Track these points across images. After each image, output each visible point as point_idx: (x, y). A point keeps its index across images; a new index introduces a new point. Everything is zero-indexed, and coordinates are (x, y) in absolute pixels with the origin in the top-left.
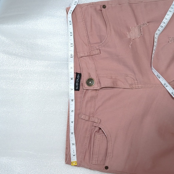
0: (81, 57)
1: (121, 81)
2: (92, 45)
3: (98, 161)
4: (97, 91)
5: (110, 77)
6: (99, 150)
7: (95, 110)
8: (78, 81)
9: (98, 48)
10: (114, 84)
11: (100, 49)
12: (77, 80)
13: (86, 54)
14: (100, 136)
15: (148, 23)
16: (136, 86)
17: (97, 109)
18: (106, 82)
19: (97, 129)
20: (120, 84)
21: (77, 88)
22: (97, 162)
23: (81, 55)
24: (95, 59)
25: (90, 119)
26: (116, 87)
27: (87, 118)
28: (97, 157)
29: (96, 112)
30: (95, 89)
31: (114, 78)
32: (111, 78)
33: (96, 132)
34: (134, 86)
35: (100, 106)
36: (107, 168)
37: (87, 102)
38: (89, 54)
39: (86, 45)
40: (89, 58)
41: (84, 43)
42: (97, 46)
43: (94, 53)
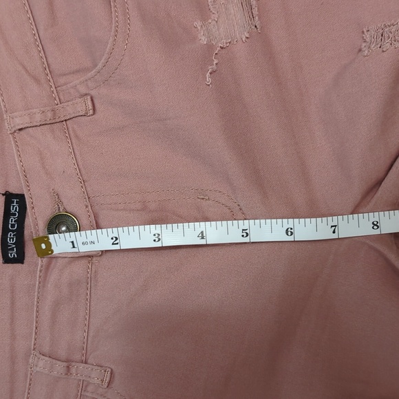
0: (20, 130)
2: (62, 80)
8: (12, 226)
9: (83, 90)
11: (93, 93)
12: (12, 220)
13: (38, 118)
21: (13, 254)
23: (19, 122)
25: (73, 370)
38: (50, 115)
39: (37, 80)
40: (53, 131)
41: (27, 71)
42: (81, 83)
43: (69, 110)
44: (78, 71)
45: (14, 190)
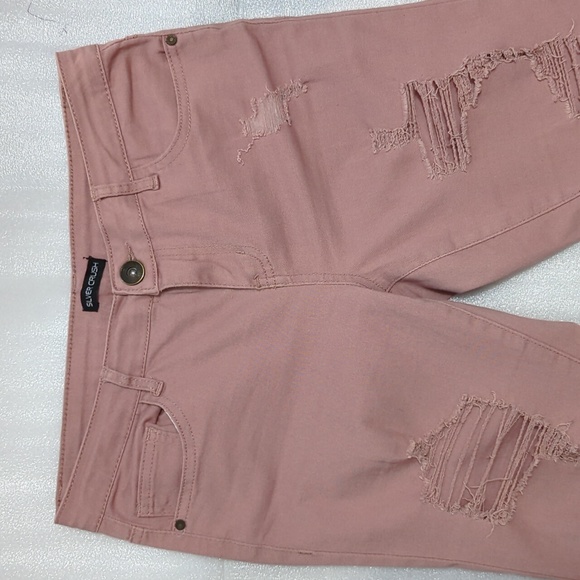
0: (102, 199)
1: (223, 267)
2: (136, 163)
3: (153, 506)
4: (155, 299)
5: (191, 257)
6: (155, 475)
7: (149, 356)
8: (91, 283)
9: (152, 171)
10: (200, 277)
11: (159, 172)
12: (91, 278)
13: (116, 191)
14: (158, 432)
15: (304, 83)
16: (269, 280)
17: (155, 354)
18: (177, 272)
19: (152, 412)
20: (223, 277)
21: (90, 304)
22: (151, 510)
23: (102, 193)
24: (144, 205)
26: (209, 286)
27: (123, 380)
28: (151, 495)
29: (150, 362)
30: (144, 292)
31: (202, 257)
32: (195, 259)
33: (147, 421)
34: (262, 281)
35: (163, 344)
36: (180, 525)
37: (124, 332)
38: (125, 188)
40: (127, 201)
41: (110, 156)
42: (151, 165)
43: (140, 186)
44: (149, 157)
45: (95, 255)
